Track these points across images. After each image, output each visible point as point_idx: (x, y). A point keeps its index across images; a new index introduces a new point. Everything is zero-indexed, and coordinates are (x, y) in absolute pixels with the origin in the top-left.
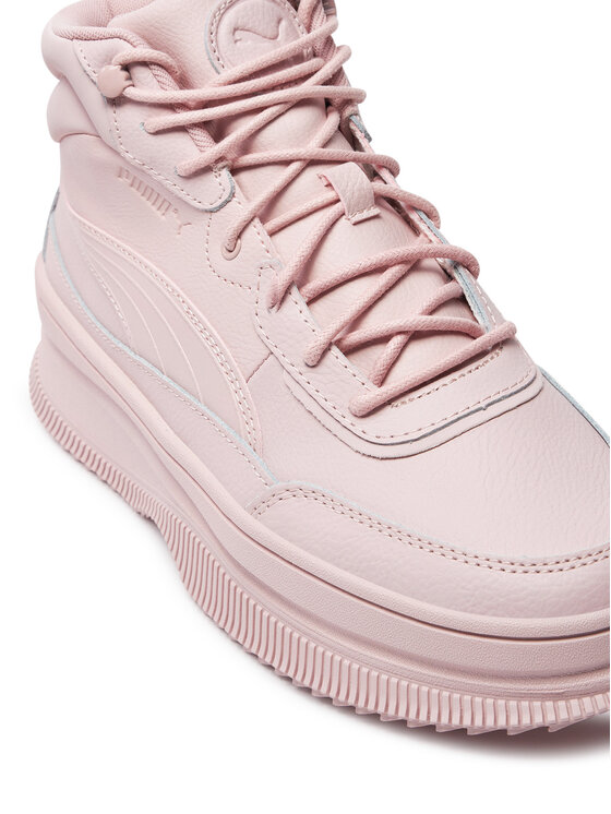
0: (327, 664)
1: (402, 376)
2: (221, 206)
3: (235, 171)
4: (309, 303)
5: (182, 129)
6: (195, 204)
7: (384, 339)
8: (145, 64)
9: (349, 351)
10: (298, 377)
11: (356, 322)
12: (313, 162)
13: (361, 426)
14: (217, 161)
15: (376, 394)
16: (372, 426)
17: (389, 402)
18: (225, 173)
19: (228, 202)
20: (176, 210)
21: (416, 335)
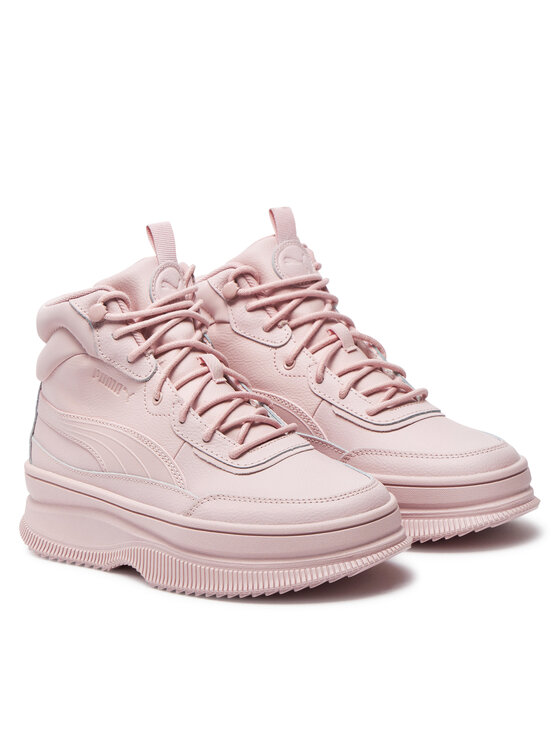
0: (226, 576)
1: (251, 440)
2: (151, 377)
3: (157, 356)
4: (201, 415)
5: (130, 334)
6: (137, 378)
7: (238, 426)
8: (115, 299)
9: (226, 432)
10: (201, 448)
11: (223, 421)
12: (194, 349)
13: (235, 463)
14: (147, 350)
15: (240, 448)
16: (242, 462)
17: (248, 451)
18: (152, 356)
19: (154, 373)
20: (125, 389)
21: (253, 424)
